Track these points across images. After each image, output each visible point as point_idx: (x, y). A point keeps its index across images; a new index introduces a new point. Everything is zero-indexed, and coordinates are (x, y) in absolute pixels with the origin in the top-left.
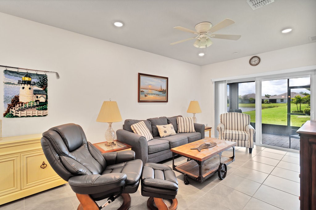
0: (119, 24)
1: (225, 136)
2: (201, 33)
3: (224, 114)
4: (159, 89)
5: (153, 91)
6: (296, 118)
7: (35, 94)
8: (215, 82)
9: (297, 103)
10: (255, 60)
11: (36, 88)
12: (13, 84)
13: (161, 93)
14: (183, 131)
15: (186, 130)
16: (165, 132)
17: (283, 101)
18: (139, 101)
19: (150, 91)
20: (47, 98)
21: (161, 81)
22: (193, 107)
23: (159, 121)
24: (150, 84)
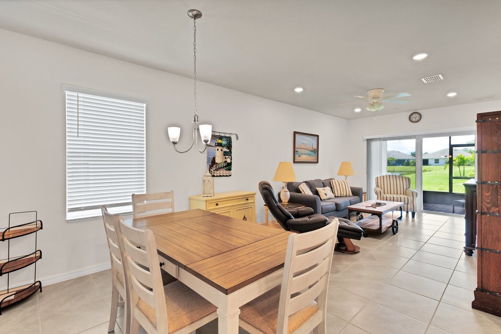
0: (299, 90)
2: (374, 98)
3: (380, 177)
4: (310, 148)
5: (306, 151)
6: (458, 186)
7: (224, 155)
8: (367, 139)
9: (459, 165)
10: (415, 117)
11: (225, 149)
12: (212, 146)
13: (312, 153)
14: (339, 195)
15: (342, 194)
16: (326, 195)
17: (438, 162)
18: (294, 162)
19: (303, 151)
20: (231, 159)
22: (344, 169)
23: (316, 183)
24: (303, 144)
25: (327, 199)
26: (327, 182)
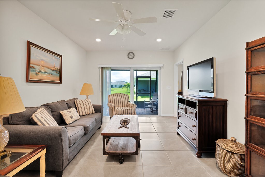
1: (118, 112)
3: (111, 95)
4: (53, 67)
5: (46, 69)
8: (101, 67)
10: (131, 55)
13: (54, 73)
14: (84, 114)
16: (72, 117)
17: (116, 86)
18: (28, 80)
19: (42, 69)
21: (55, 58)
22: (86, 89)
23: (59, 105)
24: (42, 60)
25: (73, 122)
26: (71, 103)
